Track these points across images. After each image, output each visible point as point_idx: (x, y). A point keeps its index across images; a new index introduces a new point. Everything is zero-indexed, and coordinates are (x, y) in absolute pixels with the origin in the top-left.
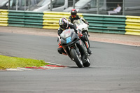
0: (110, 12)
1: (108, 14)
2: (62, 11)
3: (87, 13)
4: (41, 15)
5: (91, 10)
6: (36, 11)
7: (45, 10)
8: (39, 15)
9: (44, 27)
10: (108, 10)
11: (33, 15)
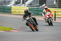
1: (39, 7)
4: (10, 8)
5: (32, 5)
6: (8, 6)
7: (12, 5)
9: (12, 13)
11: (7, 8)
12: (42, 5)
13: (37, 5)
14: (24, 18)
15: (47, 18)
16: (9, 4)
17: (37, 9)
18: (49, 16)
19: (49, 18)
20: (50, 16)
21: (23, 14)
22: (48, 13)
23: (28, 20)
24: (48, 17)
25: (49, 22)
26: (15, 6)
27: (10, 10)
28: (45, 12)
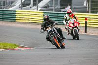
0: (62, 10)
1: (61, 11)
2: (29, 9)
5: (49, 8)
6: (11, 9)
7: (17, 8)
8: (12, 12)
10: (61, 9)
11: (8, 12)
12: (64, 8)
13: (56, 7)
14: (43, 29)
15: (71, 28)
16: (11, 7)
17: (57, 15)
18: (74, 24)
19: (73, 28)
20: (76, 25)
21: (42, 22)
22: (72, 20)
23: (50, 32)
24: (72, 26)
25: (74, 33)
26: (21, 9)
27: (14, 16)
28: (67, 19)
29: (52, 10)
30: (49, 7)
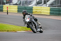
3: (52, 7)
8: (31, 8)
26: (36, 6)
29: (55, 7)
30: (53, 5)
